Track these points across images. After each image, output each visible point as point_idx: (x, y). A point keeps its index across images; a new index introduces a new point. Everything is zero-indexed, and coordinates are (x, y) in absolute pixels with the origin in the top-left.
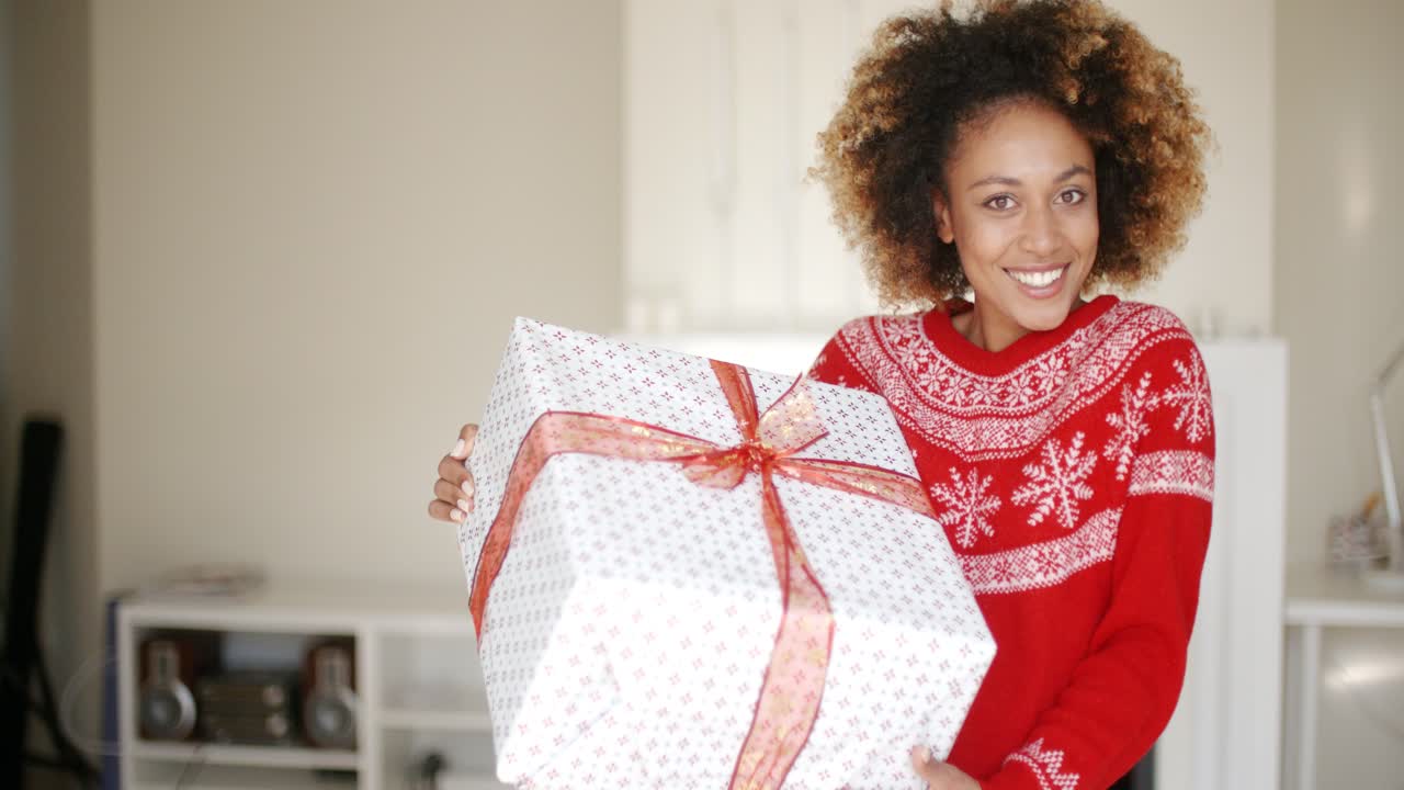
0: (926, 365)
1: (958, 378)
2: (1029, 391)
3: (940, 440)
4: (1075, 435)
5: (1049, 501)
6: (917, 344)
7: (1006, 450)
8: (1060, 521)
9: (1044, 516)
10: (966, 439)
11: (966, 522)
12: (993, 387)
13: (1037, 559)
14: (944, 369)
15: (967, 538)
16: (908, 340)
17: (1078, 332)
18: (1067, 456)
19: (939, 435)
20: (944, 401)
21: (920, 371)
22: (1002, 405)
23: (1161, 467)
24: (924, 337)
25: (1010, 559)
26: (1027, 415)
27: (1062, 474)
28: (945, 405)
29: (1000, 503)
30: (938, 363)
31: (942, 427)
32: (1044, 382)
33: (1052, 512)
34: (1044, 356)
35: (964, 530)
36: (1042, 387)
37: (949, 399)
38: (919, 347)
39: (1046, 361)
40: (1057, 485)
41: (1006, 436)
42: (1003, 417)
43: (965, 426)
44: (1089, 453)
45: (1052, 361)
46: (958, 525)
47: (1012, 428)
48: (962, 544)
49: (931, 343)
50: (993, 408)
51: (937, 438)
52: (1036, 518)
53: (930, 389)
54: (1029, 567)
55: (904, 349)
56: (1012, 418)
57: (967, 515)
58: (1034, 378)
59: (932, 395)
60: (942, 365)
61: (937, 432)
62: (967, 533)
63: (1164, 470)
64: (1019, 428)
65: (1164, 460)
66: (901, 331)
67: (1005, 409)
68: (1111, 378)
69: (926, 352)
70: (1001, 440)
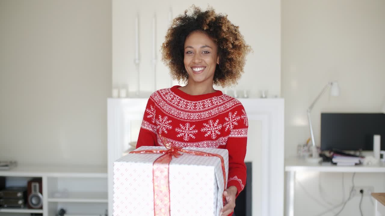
0: (173, 98)
1: (183, 101)
2: (202, 107)
3: (178, 117)
4: (217, 120)
5: (210, 132)
6: (170, 94)
7: (197, 120)
8: (212, 137)
9: (208, 135)
10: (185, 116)
11: (186, 135)
12: (192, 104)
13: (206, 144)
14: (178, 99)
15: (186, 139)
16: (168, 93)
17: (215, 97)
18: (214, 124)
19: (178, 116)
20: (179, 106)
21: (172, 100)
22: (195, 109)
23: (242, 132)
24: (171, 92)
25: (200, 144)
26: (202, 112)
27: (213, 127)
28: (179, 107)
29: (197, 131)
30: (176, 97)
31: (179, 114)
32: (206, 105)
33: (210, 135)
34: (206, 100)
35: (185, 137)
36: (205, 106)
37: (180, 106)
38: (171, 94)
39: (207, 101)
40: (212, 129)
41: (197, 117)
42: (196, 112)
43: (184, 113)
44: (220, 125)
45: (208, 101)
46: (184, 136)
47: (198, 114)
48: (185, 140)
49: (173, 93)
50: (194, 110)
51: (177, 117)
52: (206, 135)
53: (175, 103)
54: (204, 145)
55: (167, 95)
56: (198, 112)
57: (186, 133)
58: (204, 104)
59: (176, 105)
60: (177, 98)
61: (177, 115)
62: (186, 138)
63: (242, 133)
64: (200, 115)
65: (243, 130)
66: (165, 91)
67: (196, 110)
68: (227, 110)
69: (173, 95)
70: (196, 117)
